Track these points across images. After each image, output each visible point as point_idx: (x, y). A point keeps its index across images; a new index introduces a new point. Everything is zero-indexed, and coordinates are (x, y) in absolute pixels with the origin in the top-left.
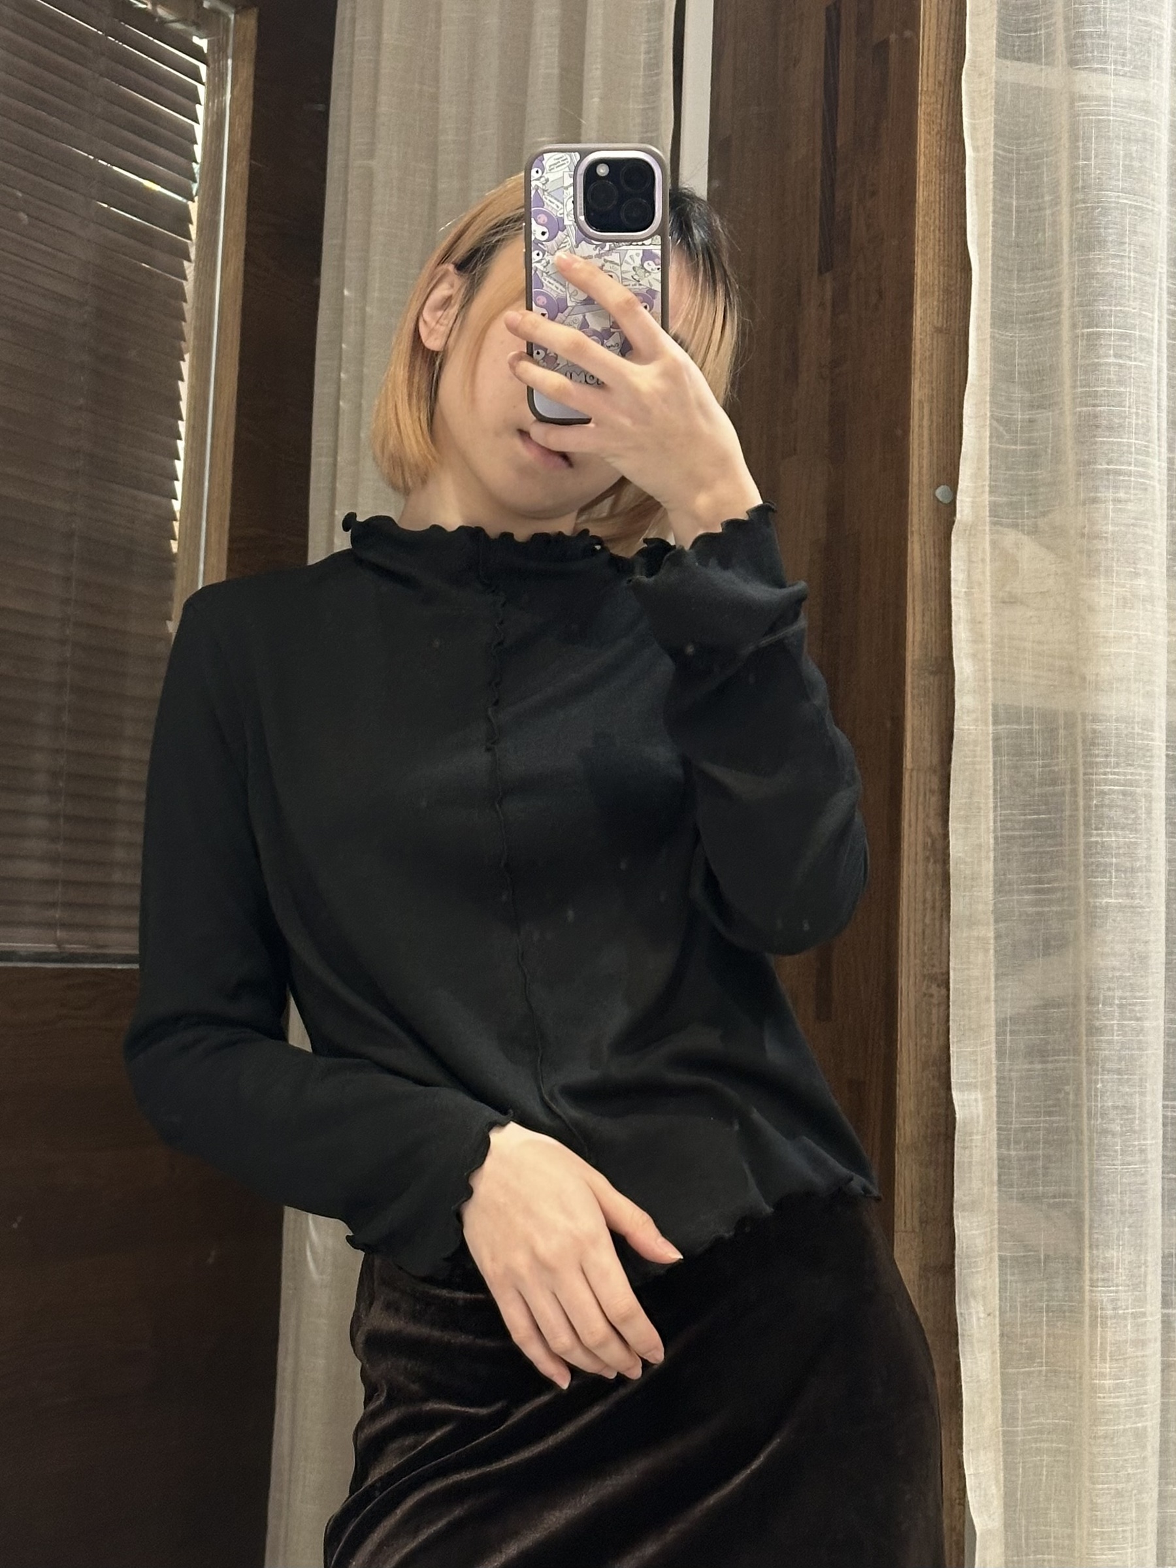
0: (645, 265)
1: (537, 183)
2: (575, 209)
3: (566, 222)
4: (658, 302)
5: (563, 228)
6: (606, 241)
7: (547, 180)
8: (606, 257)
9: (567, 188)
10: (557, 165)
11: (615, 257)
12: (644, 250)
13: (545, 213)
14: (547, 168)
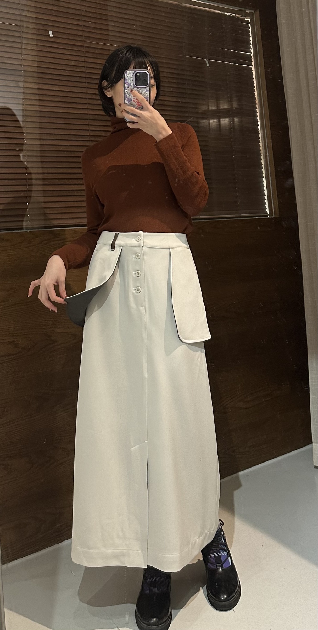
0: (146, 92)
1: (126, 77)
2: (133, 82)
3: (131, 84)
4: (149, 99)
5: (131, 85)
6: (139, 88)
7: (128, 76)
8: (139, 91)
9: (131, 78)
10: (130, 73)
11: (141, 91)
12: (146, 90)
13: (127, 82)
14: (128, 74)
